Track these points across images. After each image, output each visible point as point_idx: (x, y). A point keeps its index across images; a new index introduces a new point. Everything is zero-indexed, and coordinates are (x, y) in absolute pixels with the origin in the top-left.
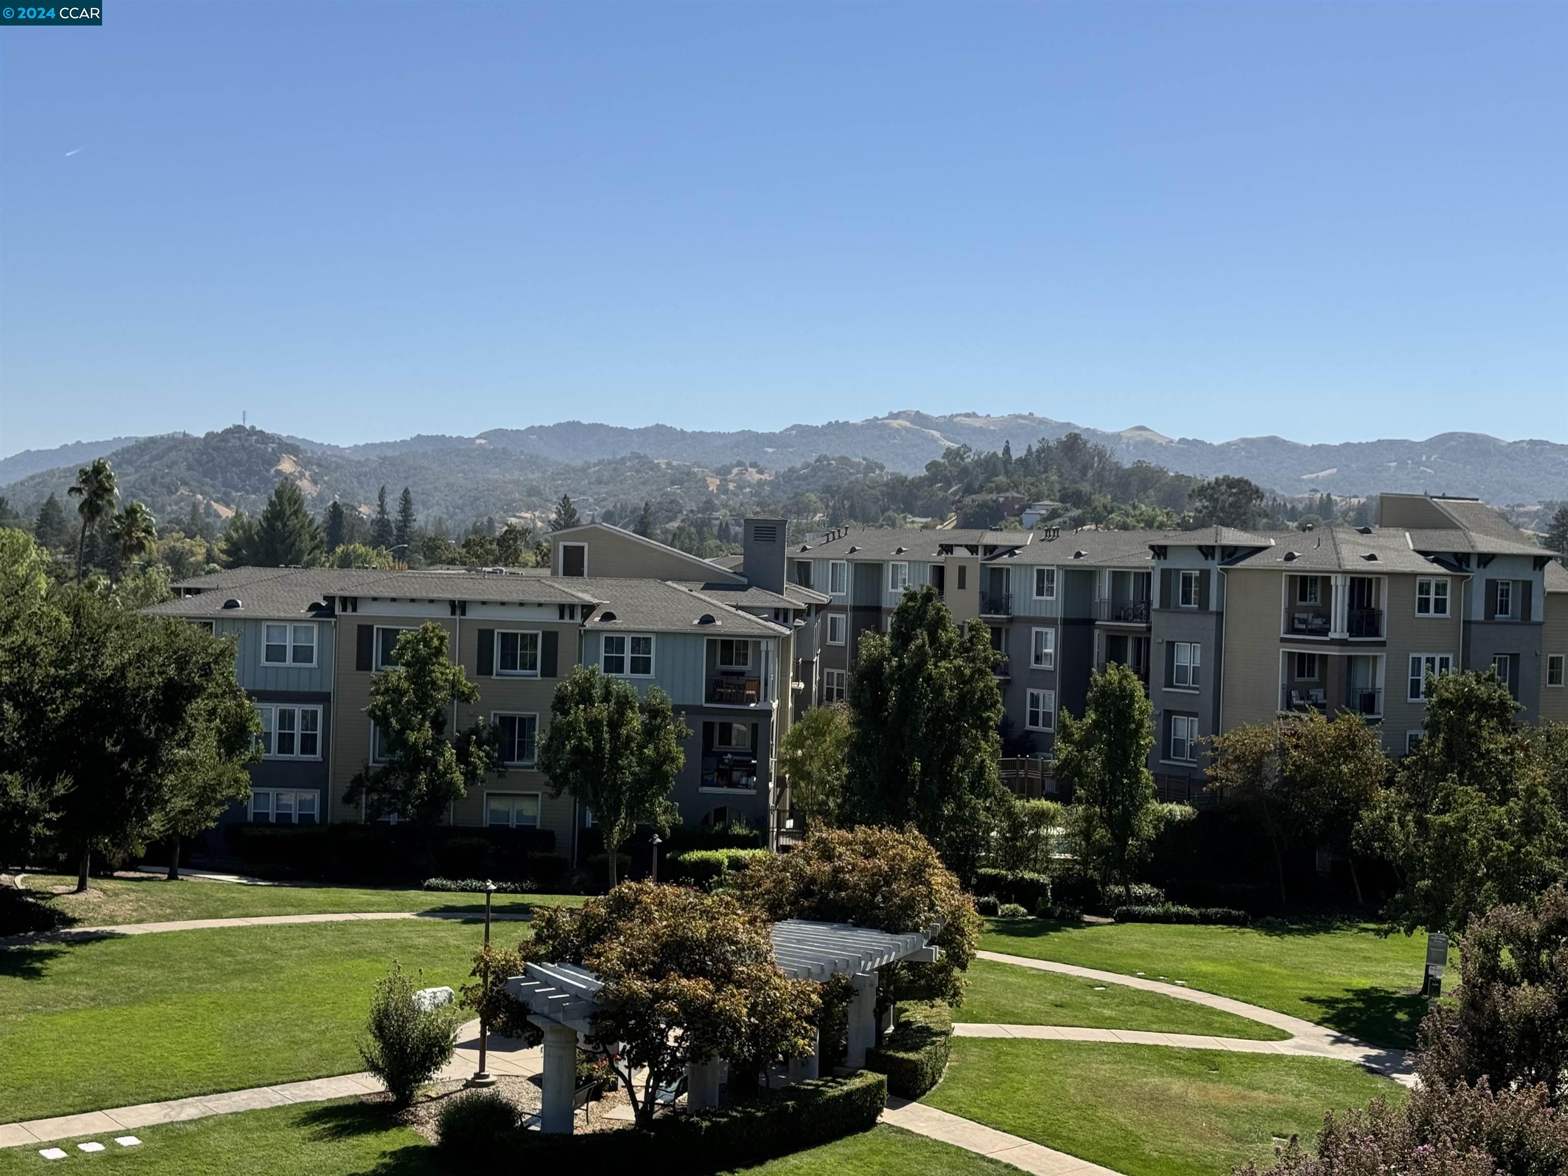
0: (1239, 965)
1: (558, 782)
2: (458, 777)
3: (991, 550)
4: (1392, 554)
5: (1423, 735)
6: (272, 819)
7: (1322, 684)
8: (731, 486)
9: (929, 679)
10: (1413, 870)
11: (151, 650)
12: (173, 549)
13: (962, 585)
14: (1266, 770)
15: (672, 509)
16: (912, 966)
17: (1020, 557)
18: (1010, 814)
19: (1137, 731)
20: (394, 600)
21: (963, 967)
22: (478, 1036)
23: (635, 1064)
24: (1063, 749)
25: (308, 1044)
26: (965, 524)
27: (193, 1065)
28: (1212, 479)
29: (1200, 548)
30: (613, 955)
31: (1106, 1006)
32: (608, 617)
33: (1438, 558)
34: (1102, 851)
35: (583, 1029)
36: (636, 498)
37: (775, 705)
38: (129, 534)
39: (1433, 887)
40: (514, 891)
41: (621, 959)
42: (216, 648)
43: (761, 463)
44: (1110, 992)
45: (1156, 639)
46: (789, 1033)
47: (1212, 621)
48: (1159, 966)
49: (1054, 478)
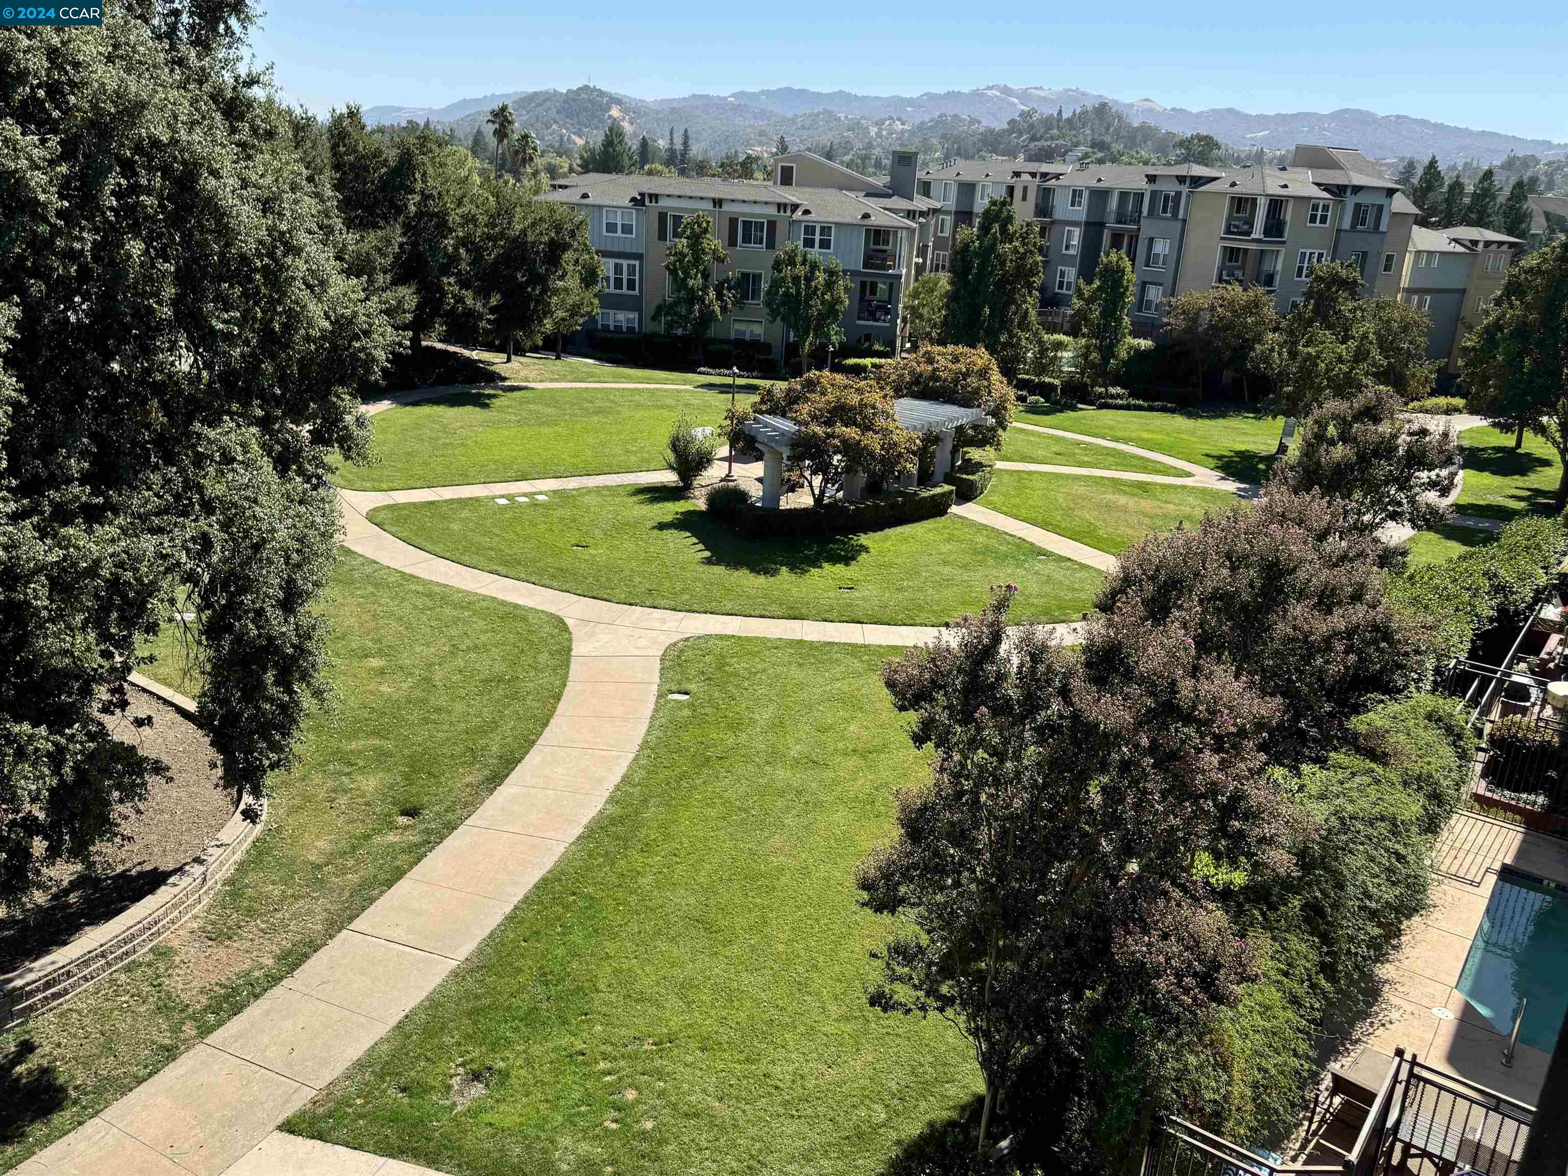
0: (1168, 434)
1: (774, 313)
2: (717, 309)
3: (1044, 175)
4: (1298, 184)
5: (1300, 300)
6: (612, 328)
7: (1242, 267)
8: (884, 133)
9: (998, 256)
10: (1282, 381)
11: (541, 219)
12: (549, 164)
13: (1024, 198)
14: (1200, 320)
15: (847, 146)
16: (975, 427)
17: (1063, 181)
18: (1040, 342)
19: (1124, 293)
20: (679, 197)
21: (1004, 429)
22: (727, 454)
23: (814, 473)
24: (1077, 303)
25: (635, 453)
26: (1030, 159)
27: (574, 460)
28: (1189, 135)
29: (1177, 177)
30: (804, 411)
31: (1086, 455)
32: (807, 212)
33: (1327, 188)
34: (1093, 366)
35: (786, 452)
36: (825, 140)
37: (904, 272)
38: (524, 151)
39: (1294, 392)
40: (748, 377)
41: (809, 414)
42: (576, 220)
43: (904, 118)
44: (1089, 447)
45: (1142, 236)
46: (902, 460)
47: (1179, 225)
48: (1119, 434)
49: (1088, 132)
